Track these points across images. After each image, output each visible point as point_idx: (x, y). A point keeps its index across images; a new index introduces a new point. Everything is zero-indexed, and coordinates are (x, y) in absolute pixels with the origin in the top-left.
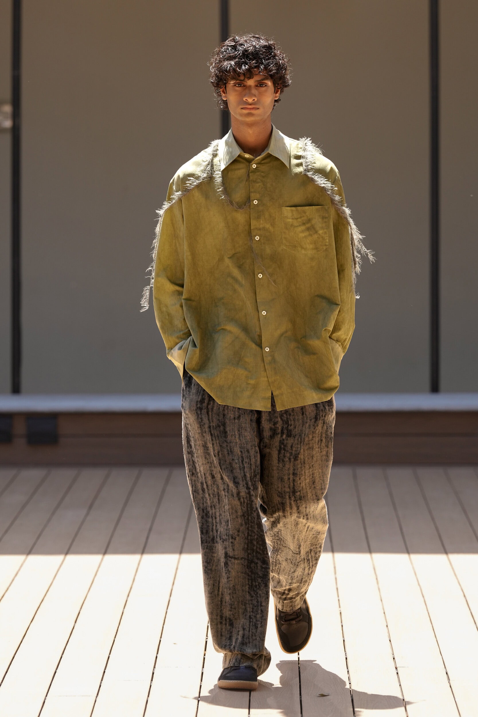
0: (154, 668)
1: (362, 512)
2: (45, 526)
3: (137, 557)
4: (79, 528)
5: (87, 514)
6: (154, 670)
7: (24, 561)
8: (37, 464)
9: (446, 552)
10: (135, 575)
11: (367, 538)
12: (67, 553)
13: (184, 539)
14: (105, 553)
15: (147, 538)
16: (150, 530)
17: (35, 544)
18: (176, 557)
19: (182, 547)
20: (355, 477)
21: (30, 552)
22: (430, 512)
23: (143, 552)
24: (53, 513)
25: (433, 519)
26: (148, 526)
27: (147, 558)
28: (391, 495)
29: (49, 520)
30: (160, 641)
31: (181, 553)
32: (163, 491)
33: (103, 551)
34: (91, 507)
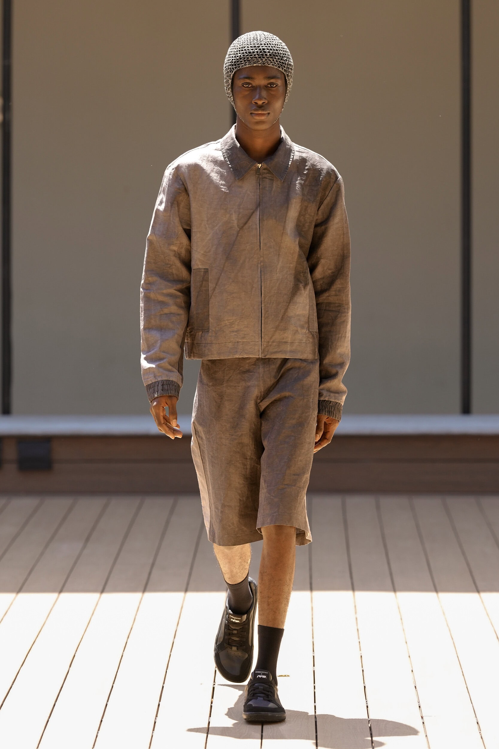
0: (156, 717)
1: (385, 546)
2: (38, 561)
3: (138, 595)
4: (75, 563)
5: (84, 547)
6: (156, 719)
7: (14, 599)
8: (28, 492)
9: (478, 591)
10: (136, 615)
11: (391, 574)
12: (61, 591)
13: (190, 575)
14: (102, 591)
15: (150, 574)
16: (153, 565)
17: (26, 580)
18: (181, 595)
19: (188, 584)
20: (378, 507)
21: (20, 590)
22: (461, 546)
23: (144, 591)
24: (46, 546)
25: (463, 553)
26: (151, 561)
27: (149, 596)
28: (418, 526)
29: (42, 554)
30: (163, 687)
31: (186, 591)
32: (168, 522)
33: (101, 588)
34: (87, 540)
